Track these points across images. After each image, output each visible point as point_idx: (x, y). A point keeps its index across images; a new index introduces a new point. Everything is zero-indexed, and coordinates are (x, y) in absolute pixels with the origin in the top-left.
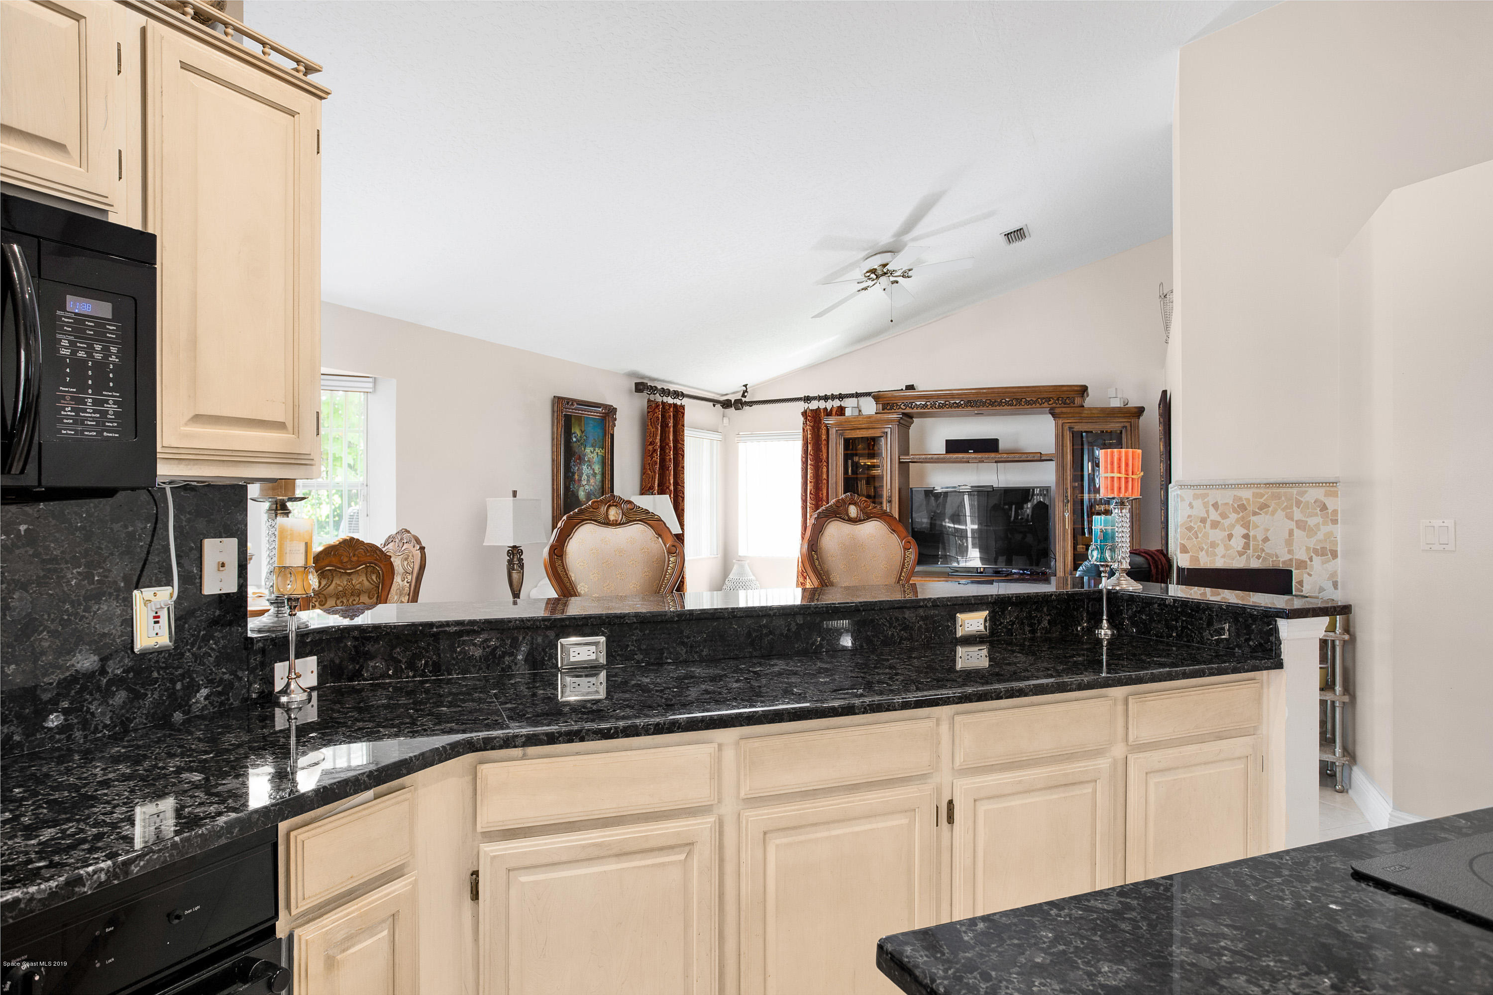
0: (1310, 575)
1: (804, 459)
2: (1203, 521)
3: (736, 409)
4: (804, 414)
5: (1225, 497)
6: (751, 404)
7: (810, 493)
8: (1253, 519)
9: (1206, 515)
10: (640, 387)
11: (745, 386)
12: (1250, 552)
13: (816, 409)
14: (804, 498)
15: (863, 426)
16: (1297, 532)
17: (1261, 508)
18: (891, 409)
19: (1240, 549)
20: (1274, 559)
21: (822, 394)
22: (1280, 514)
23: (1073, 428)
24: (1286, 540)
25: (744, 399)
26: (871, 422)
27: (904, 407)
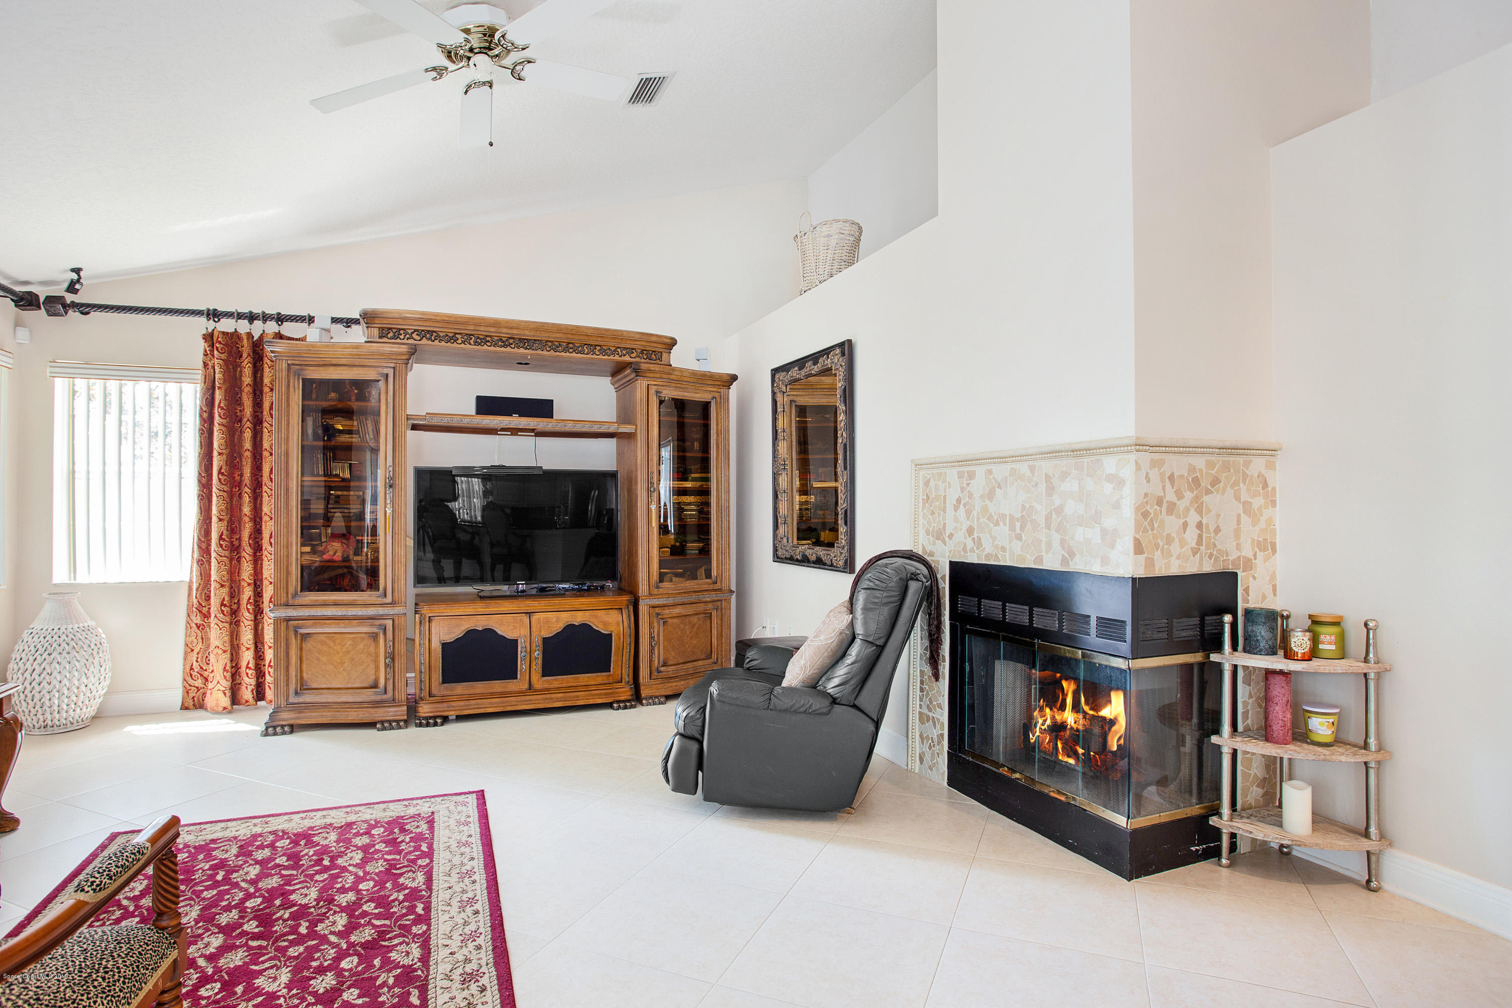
0: (1254, 578)
1: (205, 415)
2: (1160, 502)
3: (51, 314)
4: (209, 338)
5: (1177, 465)
6: (85, 309)
7: (220, 472)
8: (1206, 499)
9: (1162, 494)
11: (77, 271)
12: (1203, 548)
13: (232, 334)
14: (204, 481)
15: (343, 361)
16: (1244, 518)
17: (1213, 485)
18: (393, 338)
19: (1194, 545)
20: (1225, 558)
21: (244, 310)
22: (1230, 492)
23: (661, 392)
24: (1235, 529)
25: (70, 298)
26: (357, 358)
27: (418, 338)
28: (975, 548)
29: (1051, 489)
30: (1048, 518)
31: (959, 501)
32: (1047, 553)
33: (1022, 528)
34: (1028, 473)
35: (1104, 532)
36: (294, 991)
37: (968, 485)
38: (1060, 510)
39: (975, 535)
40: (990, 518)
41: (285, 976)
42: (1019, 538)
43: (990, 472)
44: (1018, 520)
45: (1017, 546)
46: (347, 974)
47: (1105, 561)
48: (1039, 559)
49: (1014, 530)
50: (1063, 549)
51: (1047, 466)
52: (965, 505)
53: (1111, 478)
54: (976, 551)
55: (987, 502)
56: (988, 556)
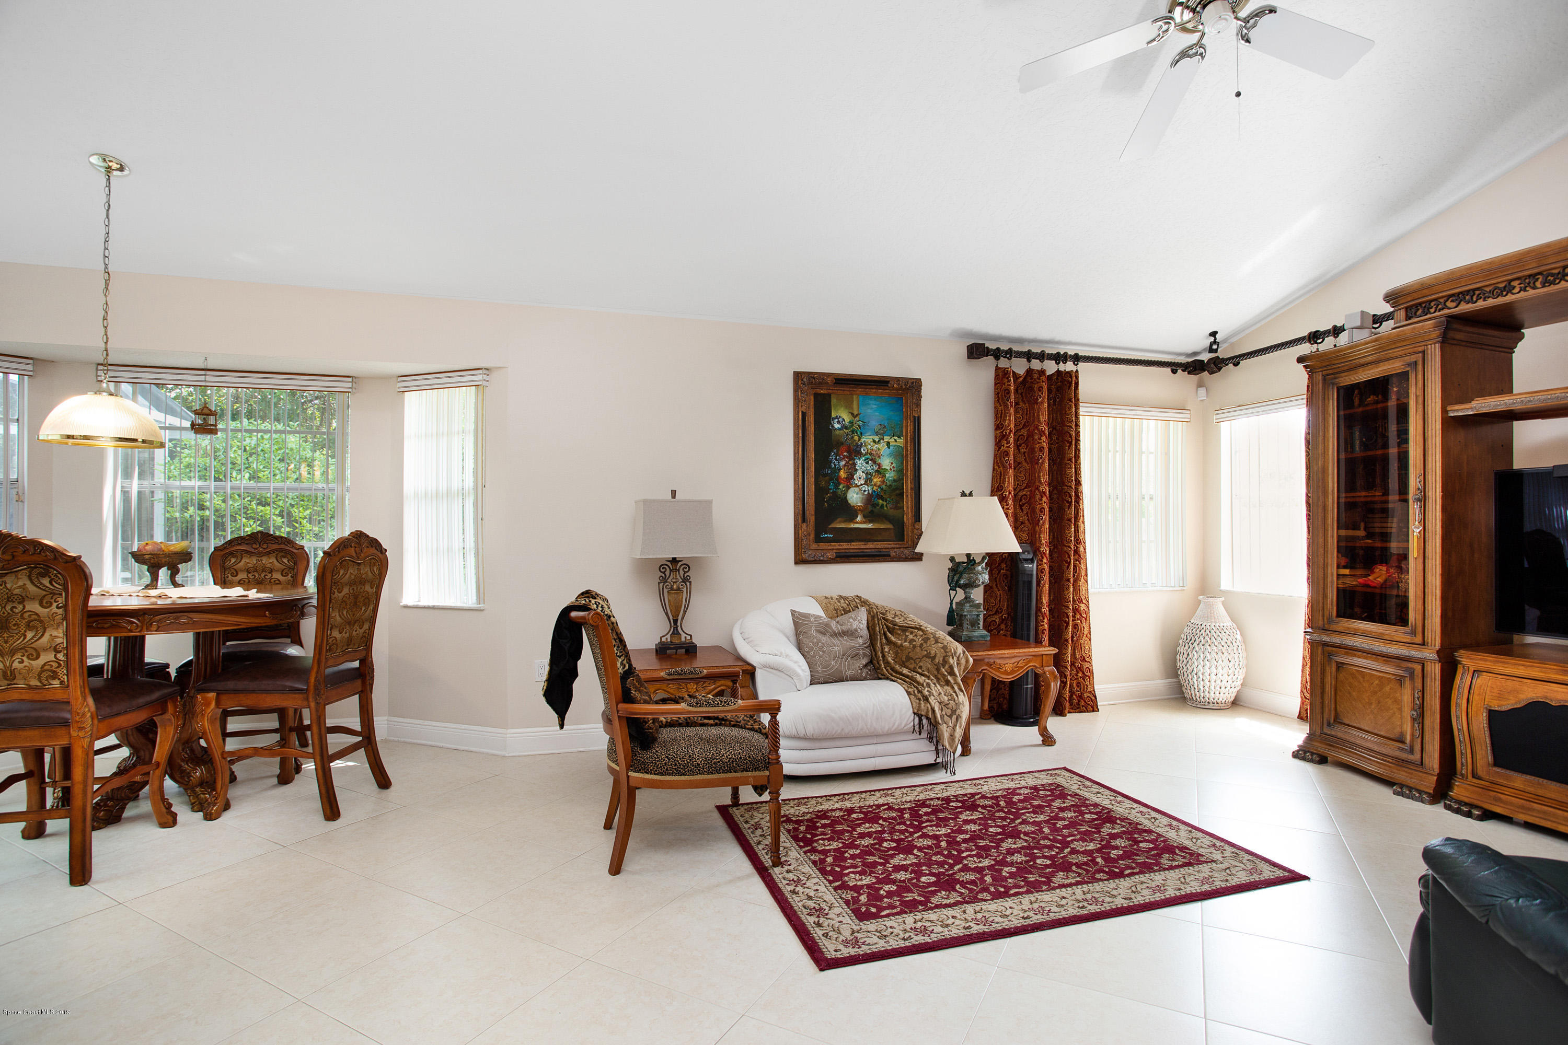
3: (1211, 373)
6: (1236, 360)
10: (976, 351)
11: (1214, 334)
15: (1370, 358)
18: (1422, 314)
26: (1385, 350)
27: (1454, 304)
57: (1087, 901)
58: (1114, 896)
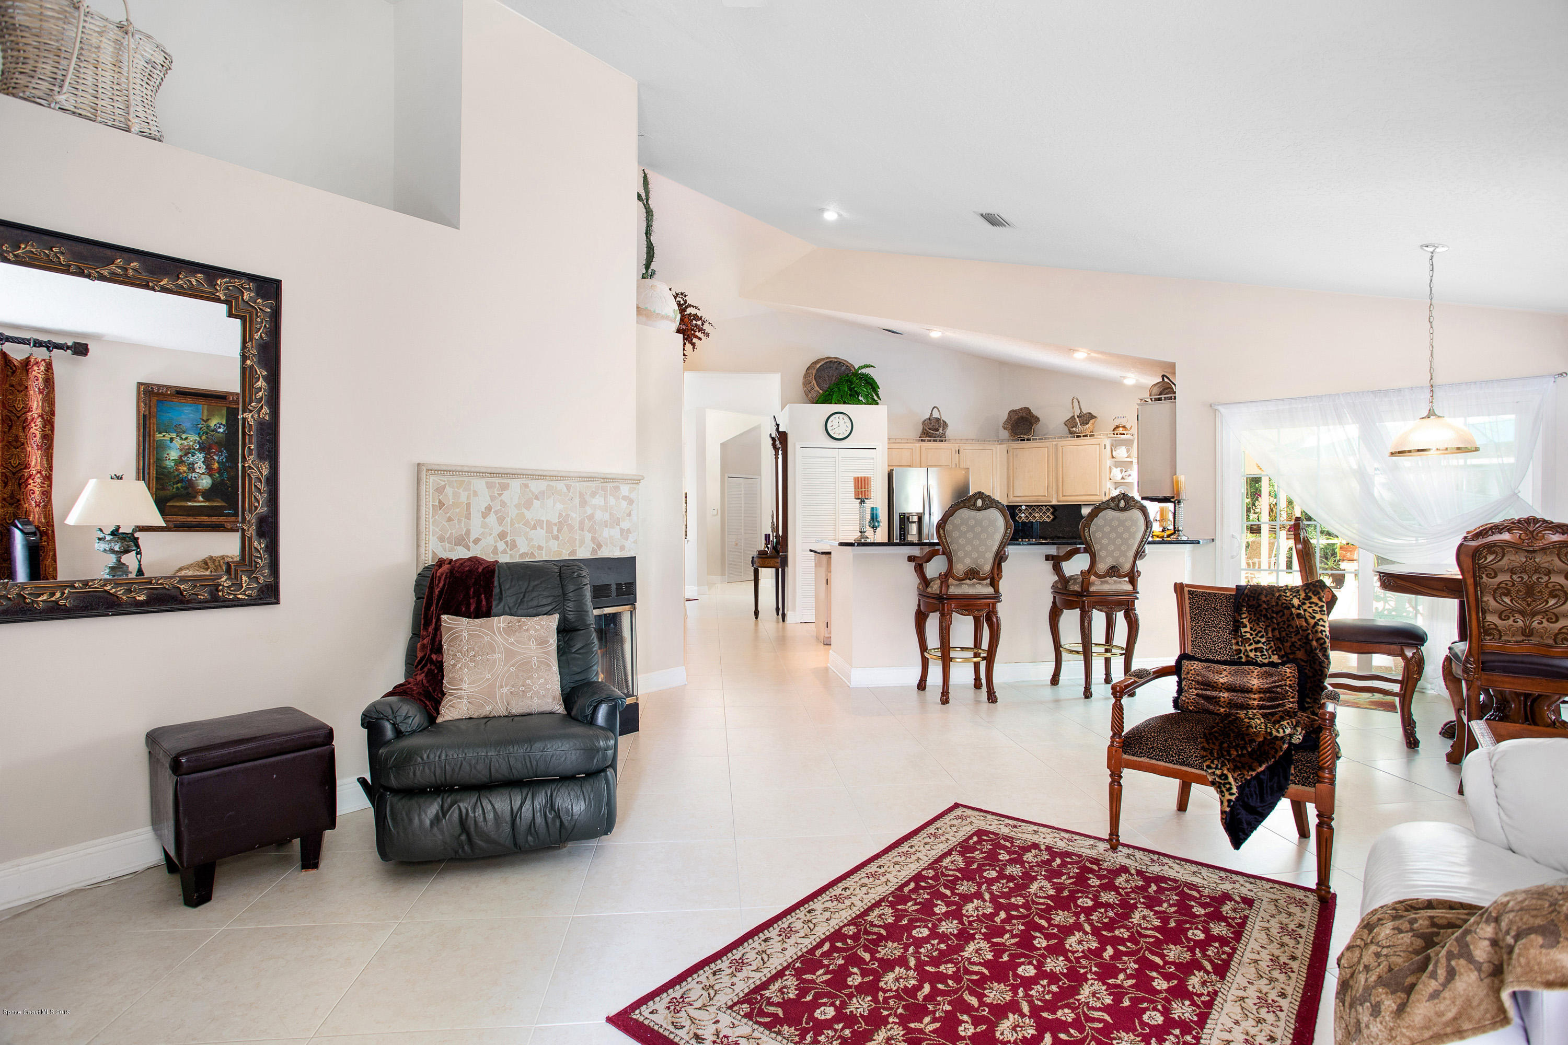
28: (508, 550)
29: (583, 503)
30: (582, 523)
31: (489, 508)
32: (580, 547)
33: (559, 531)
34: (565, 490)
35: (622, 530)
36: (1034, 874)
37: (500, 495)
38: (591, 517)
39: (508, 539)
40: (527, 523)
41: (1034, 888)
42: (556, 538)
43: (526, 486)
44: (555, 525)
45: (554, 545)
46: (997, 869)
47: (622, 548)
48: (573, 552)
49: (552, 532)
50: (594, 543)
51: (577, 485)
52: (496, 512)
53: (625, 498)
54: (509, 552)
55: (524, 510)
56: (522, 555)
57: (845, 898)
58: (826, 910)
